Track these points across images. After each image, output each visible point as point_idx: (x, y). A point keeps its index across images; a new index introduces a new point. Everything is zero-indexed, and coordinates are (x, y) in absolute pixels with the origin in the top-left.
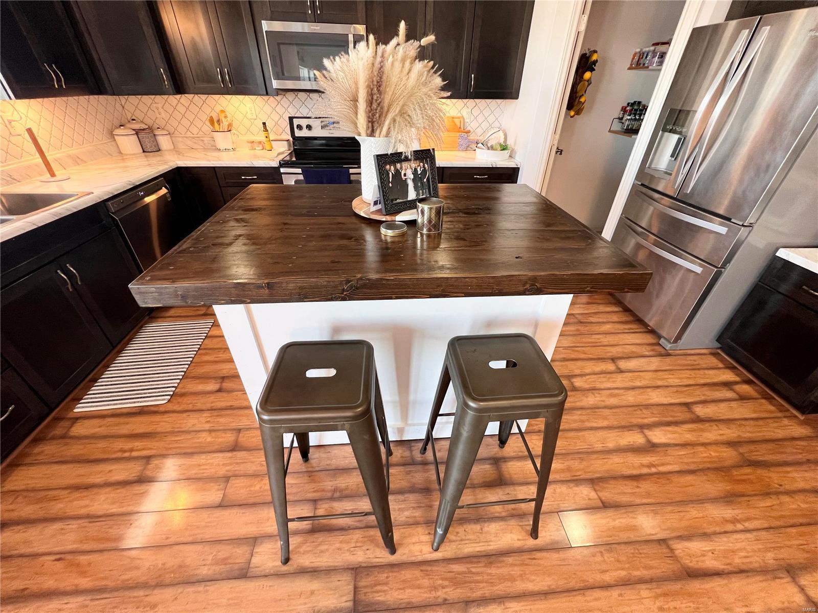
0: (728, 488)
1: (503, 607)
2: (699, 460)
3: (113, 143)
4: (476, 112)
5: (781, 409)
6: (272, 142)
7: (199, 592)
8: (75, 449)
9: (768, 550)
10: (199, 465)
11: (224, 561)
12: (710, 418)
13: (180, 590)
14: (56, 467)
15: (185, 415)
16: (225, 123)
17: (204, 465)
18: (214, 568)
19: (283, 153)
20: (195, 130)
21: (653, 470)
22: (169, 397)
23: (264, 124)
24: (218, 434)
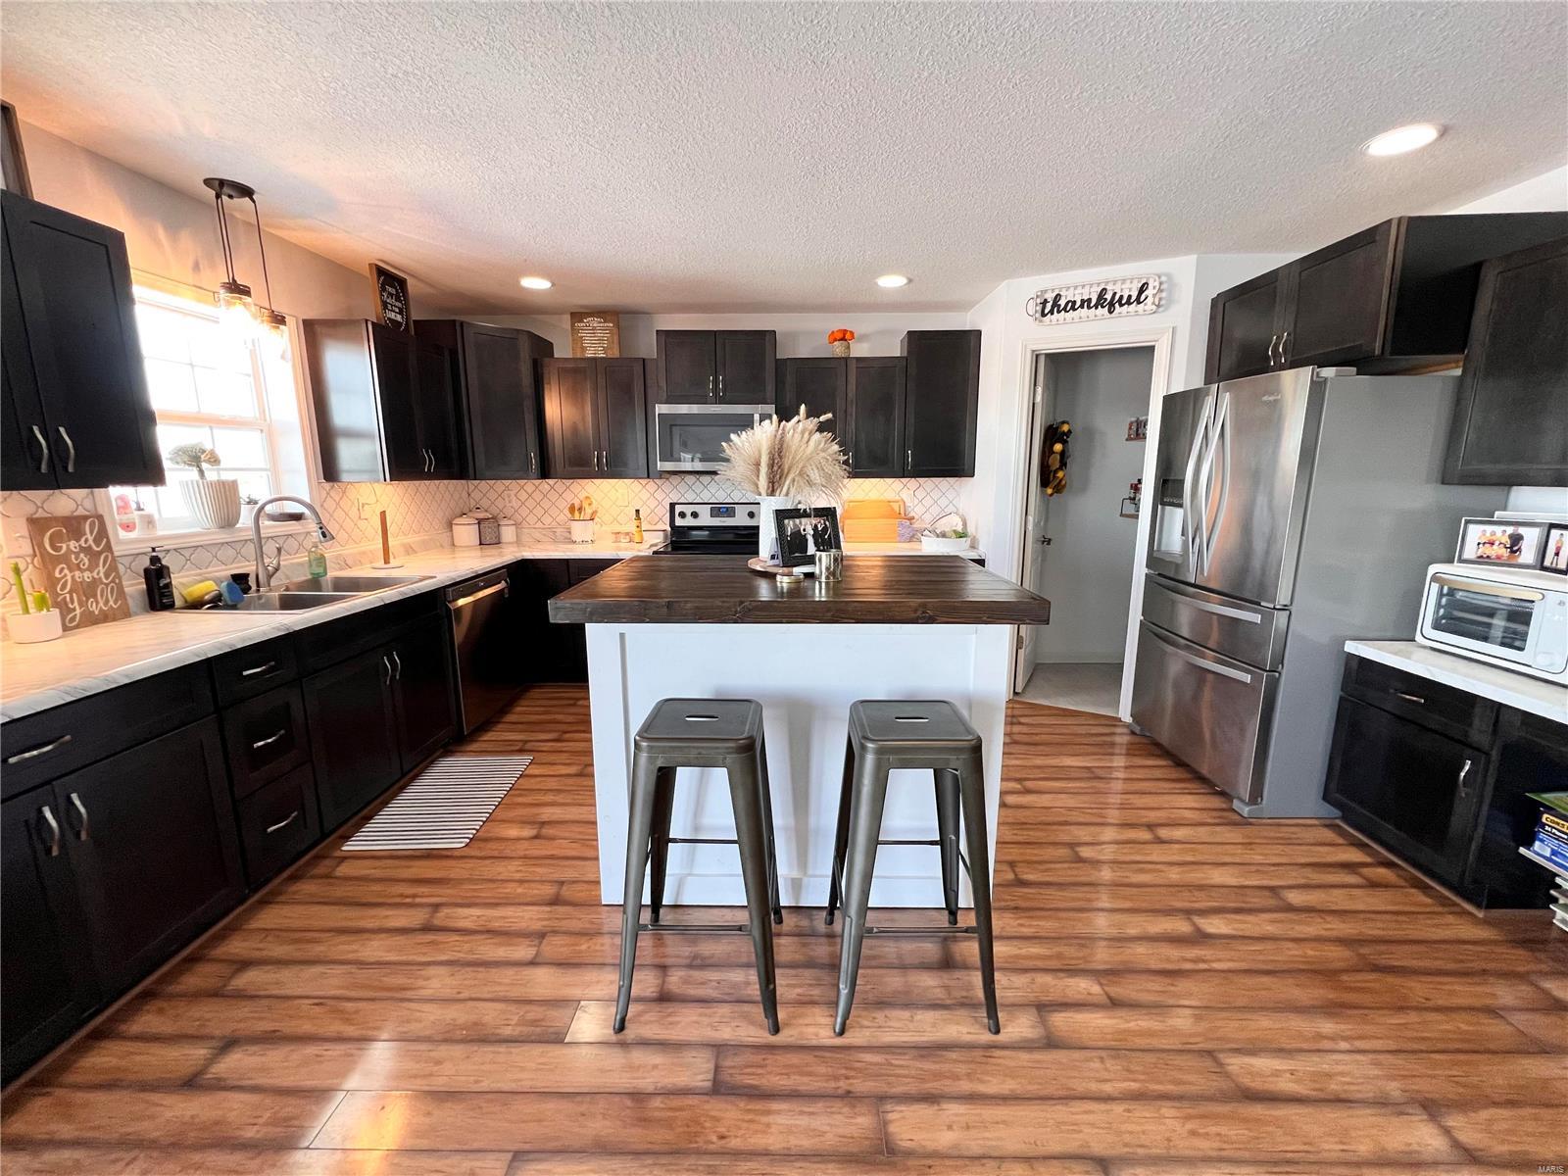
0: (1331, 996)
1: (936, 1107)
2: (1285, 958)
3: (449, 534)
4: (920, 494)
5: (1444, 902)
6: (644, 533)
7: (499, 1053)
8: (340, 891)
9: (1392, 1078)
10: (504, 918)
11: (534, 1023)
12: (1313, 907)
13: (476, 1048)
14: (316, 908)
15: (487, 862)
16: (589, 511)
17: (511, 917)
18: (519, 1029)
19: (656, 545)
20: (547, 520)
21: (1203, 966)
22: (468, 840)
23: (637, 511)
24: (533, 885)
